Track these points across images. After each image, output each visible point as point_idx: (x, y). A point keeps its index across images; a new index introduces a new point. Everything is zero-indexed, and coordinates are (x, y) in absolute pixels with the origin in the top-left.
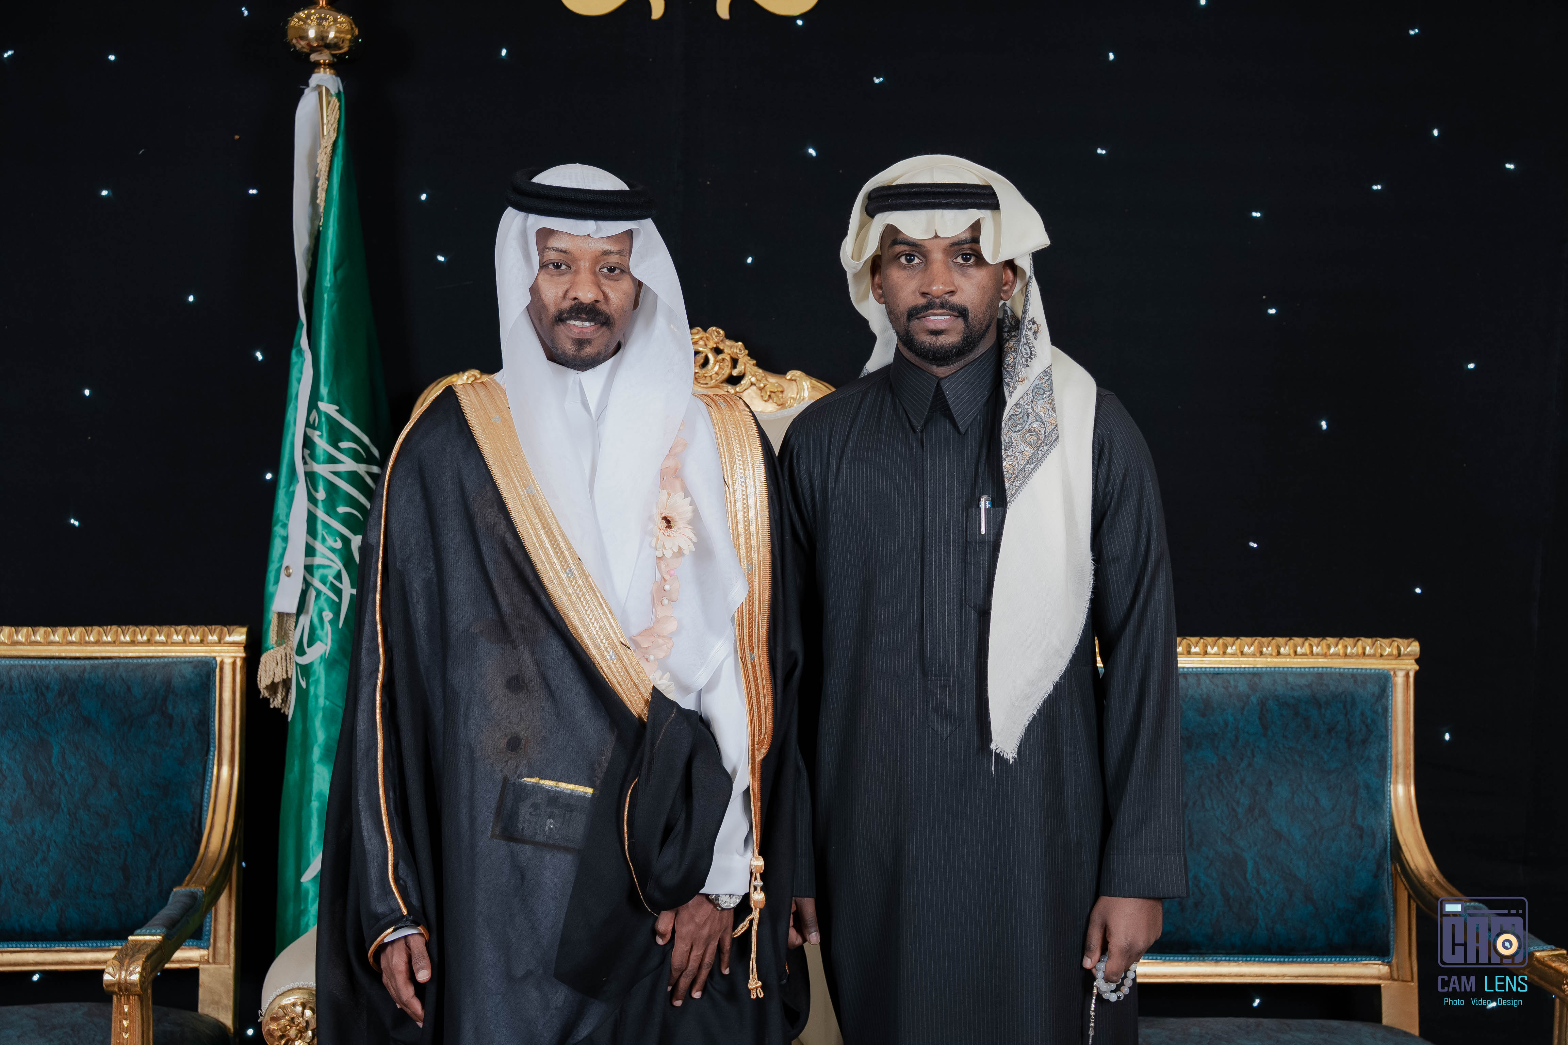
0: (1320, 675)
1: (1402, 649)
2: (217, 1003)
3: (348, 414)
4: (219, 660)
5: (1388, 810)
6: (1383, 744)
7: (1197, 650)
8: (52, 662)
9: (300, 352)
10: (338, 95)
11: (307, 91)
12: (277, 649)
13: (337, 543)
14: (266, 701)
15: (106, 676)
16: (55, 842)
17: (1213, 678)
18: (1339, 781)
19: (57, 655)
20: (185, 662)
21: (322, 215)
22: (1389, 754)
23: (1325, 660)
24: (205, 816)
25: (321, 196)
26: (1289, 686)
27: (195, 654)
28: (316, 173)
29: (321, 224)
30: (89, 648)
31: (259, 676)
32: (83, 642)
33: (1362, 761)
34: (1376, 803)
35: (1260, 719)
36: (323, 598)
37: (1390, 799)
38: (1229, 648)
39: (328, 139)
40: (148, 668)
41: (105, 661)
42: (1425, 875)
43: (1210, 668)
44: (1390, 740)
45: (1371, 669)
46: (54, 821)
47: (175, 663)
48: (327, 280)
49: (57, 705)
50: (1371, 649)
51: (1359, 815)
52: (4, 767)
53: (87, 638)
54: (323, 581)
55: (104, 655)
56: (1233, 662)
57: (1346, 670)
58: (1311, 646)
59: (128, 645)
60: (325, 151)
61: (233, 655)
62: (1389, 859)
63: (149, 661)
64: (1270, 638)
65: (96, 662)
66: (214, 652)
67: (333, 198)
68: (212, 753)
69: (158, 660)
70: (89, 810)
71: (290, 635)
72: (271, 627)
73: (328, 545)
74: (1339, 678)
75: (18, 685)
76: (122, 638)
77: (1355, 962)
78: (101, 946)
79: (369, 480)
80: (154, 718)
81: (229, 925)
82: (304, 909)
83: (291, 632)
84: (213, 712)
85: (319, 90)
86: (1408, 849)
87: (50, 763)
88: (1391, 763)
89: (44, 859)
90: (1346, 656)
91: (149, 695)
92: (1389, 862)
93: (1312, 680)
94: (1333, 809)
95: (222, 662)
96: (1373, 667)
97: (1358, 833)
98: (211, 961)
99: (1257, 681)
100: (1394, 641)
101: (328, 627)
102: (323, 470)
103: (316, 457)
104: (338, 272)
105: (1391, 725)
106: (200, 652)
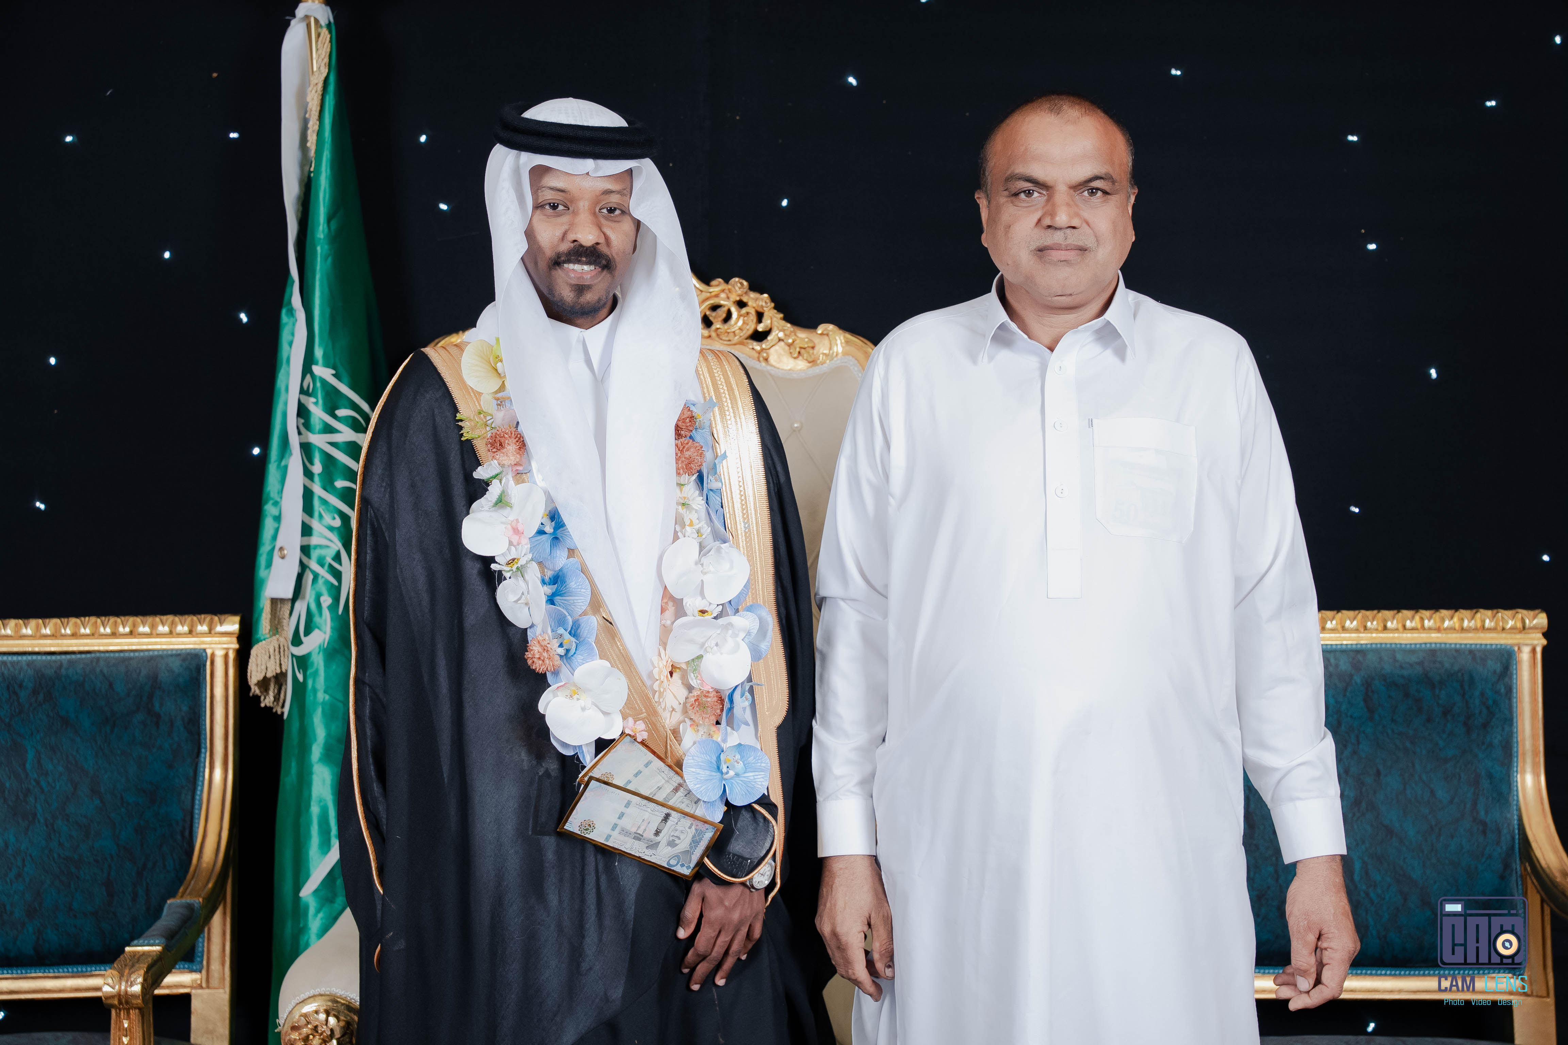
0: (1433, 653)
1: (1527, 621)
2: (211, 1032)
3: (346, 377)
4: (209, 652)
5: (1515, 802)
6: (1507, 728)
8: (24, 658)
9: (291, 312)
10: (328, 24)
11: (293, 22)
12: (269, 639)
13: (336, 521)
15: (85, 672)
16: (31, 856)
18: (1458, 770)
19: (30, 649)
20: (172, 655)
21: (313, 160)
22: (1515, 740)
23: (1439, 635)
24: (197, 825)
25: (312, 138)
26: (1398, 665)
27: (183, 647)
28: (306, 113)
29: (312, 169)
30: (65, 642)
31: (250, 671)
32: (58, 634)
33: (1483, 747)
34: (1500, 794)
35: (1365, 701)
36: (320, 581)
37: (1517, 790)
38: (1329, 622)
39: (318, 74)
40: (132, 662)
41: (83, 656)
42: (1558, 874)
44: (1515, 725)
45: (1491, 645)
46: (29, 833)
47: (161, 657)
48: (321, 229)
49: (31, 705)
50: (1491, 621)
51: (1481, 808)
53: (63, 631)
54: (321, 563)
55: (82, 649)
57: (1463, 646)
58: (1422, 619)
59: (108, 637)
60: (315, 88)
61: (225, 646)
62: (1518, 858)
63: (132, 654)
64: (1375, 612)
65: (73, 656)
66: (203, 643)
67: (325, 141)
68: (203, 755)
69: (142, 654)
70: (68, 820)
71: (285, 624)
72: (263, 615)
73: (325, 524)
74: (1455, 654)
76: (102, 630)
78: (82, 971)
80: (140, 717)
81: (224, 946)
82: (304, 927)
83: (285, 620)
84: (203, 709)
85: (308, 21)
86: (1538, 845)
87: (24, 769)
88: (1517, 749)
89: (19, 875)
90: (1462, 630)
91: (134, 692)
92: (1518, 860)
93: (1424, 658)
94: (1451, 802)
95: (213, 655)
96: (1493, 642)
97: (1481, 828)
98: (204, 985)
99: (1361, 659)
100: (1517, 612)
101: (326, 613)
102: (318, 440)
103: (312, 426)
104: (332, 222)
105: (1517, 707)
106: (188, 644)
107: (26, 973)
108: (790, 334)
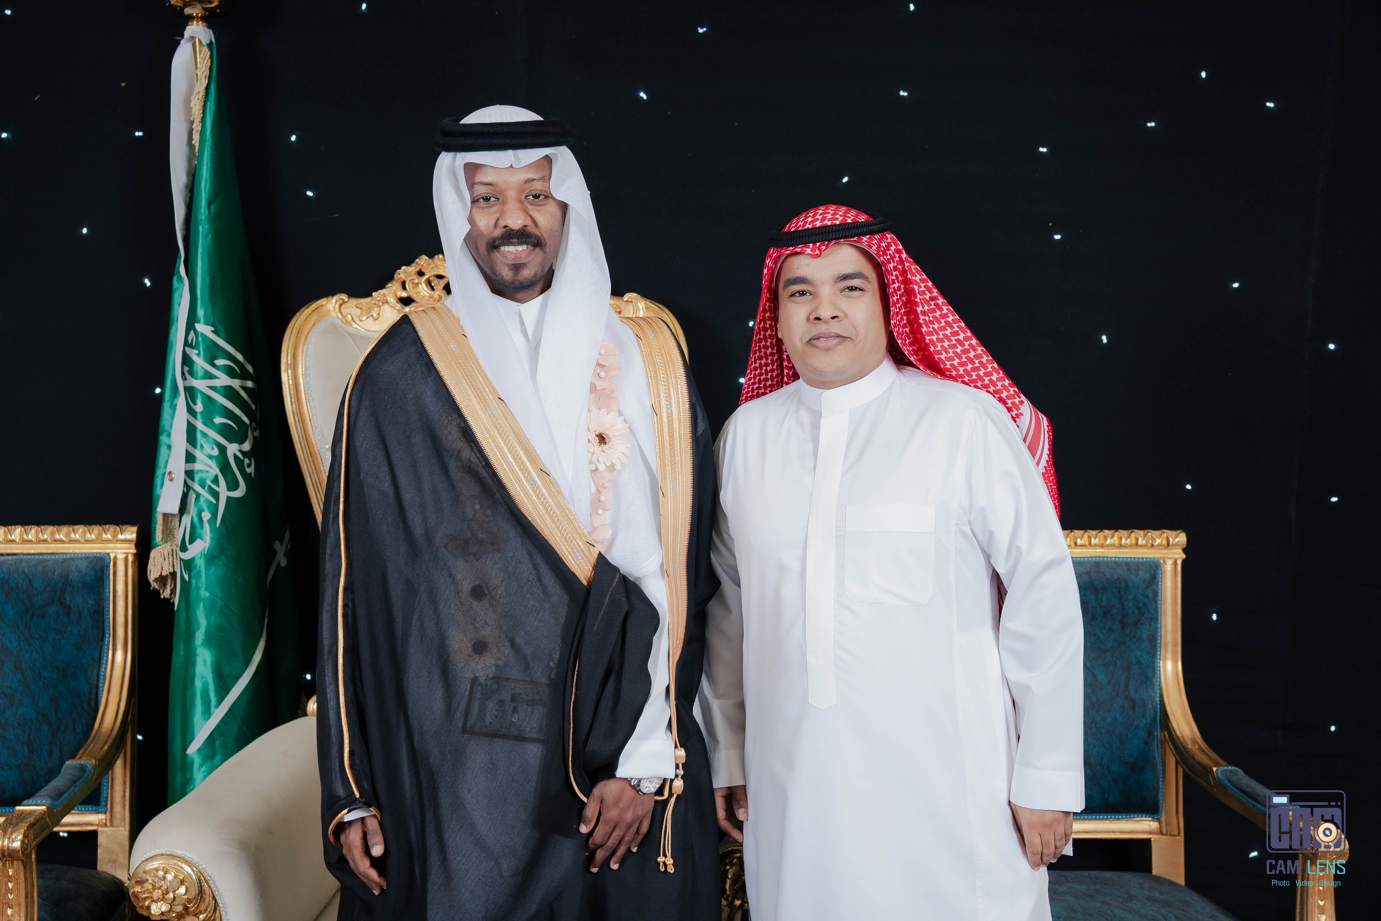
0: (1098, 565)
1: (1171, 540)
3: (223, 333)
4: (112, 556)
5: (1158, 683)
6: (1153, 624)
9: (179, 280)
10: (210, 45)
11: (182, 42)
12: (164, 545)
13: (214, 450)
14: (157, 592)
15: (10, 571)
18: (1114, 659)
20: (81, 558)
21: (197, 154)
22: (1159, 634)
23: (1104, 550)
24: (101, 695)
25: (196, 137)
27: (91, 551)
28: (191, 116)
29: (196, 162)
31: (149, 570)
33: (1135, 640)
34: (1146, 677)
36: (202, 500)
37: (1160, 674)
39: (201, 83)
40: (48, 563)
41: (10, 557)
42: (1189, 742)
44: (1159, 622)
45: (1143, 558)
47: (73, 559)
48: (203, 212)
50: (1143, 539)
51: (1131, 688)
54: (202, 485)
55: (9, 551)
57: (1121, 559)
58: (1091, 539)
59: (29, 542)
60: (198, 96)
61: (125, 551)
62: (1159, 728)
63: (49, 557)
66: (108, 548)
67: (206, 137)
68: (107, 639)
69: (57, 557)
71: (175, 533)
72: (157, 526)
73: (206, 453)
74: (1115, 566)
76: (25, 536)
77: (1128, 819)
79: (243, 394)
80: (54, 608)
81: (124, 792)
82: (190, 778)
83: (176, 531)
84: (107, 602)
85: (193, 41)
86: (1174, 716)
88: (1161, 641)
90: (1120, 546)
91: (49, 588)
92: (1159, 730)
93: (1091, 568)
94: (1109, 684)
95: (115, 558)
96: (1144, 556)
97: (1131, 704)
98: (108, 824)
100: (1163, 532)
101: (207, 527)
102: (200, 384)
103: (195, 374)
104: (212, 206)
105: (1161, 608)
106: (95, 549)
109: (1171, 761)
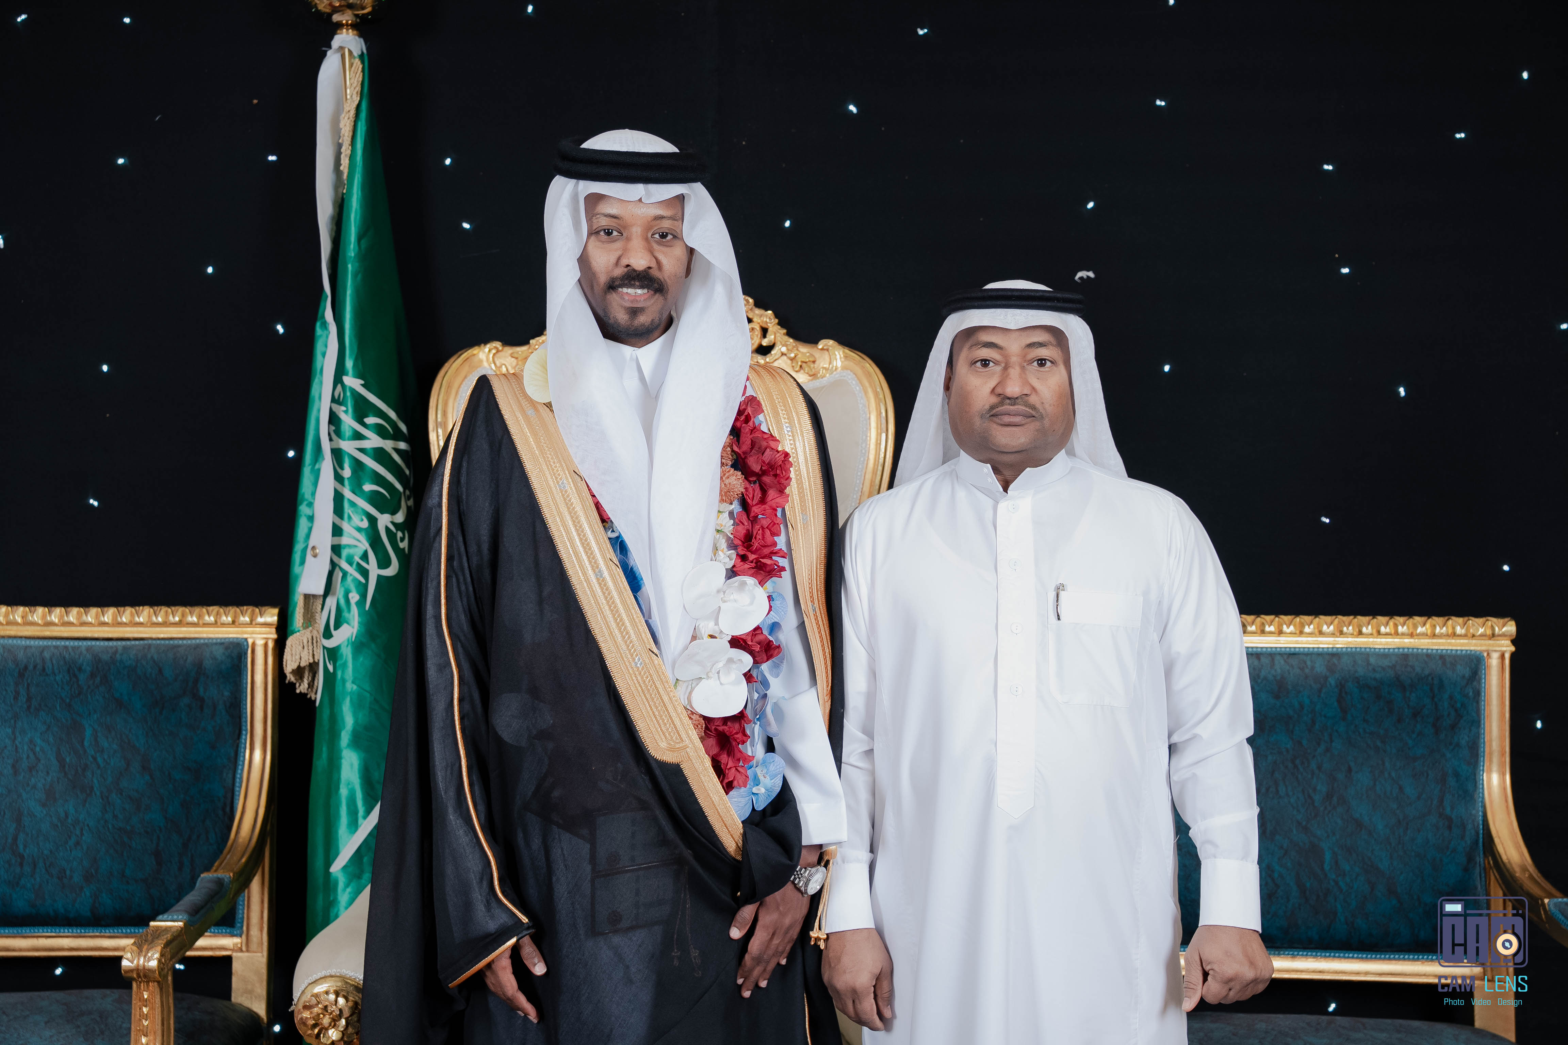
0: (1405, 657)
1: (1497, 629)
2: (251, 992)
3: (374, 389)
4: (250, 641)
5: (1480, 799)
6: (1474, 730)
7: (1272, 629)
8: (85, 643)
9: (325, 327)
10: (361, 56)
11: (329, 53)
12: (303, 632)
13: (363, 522)
14: (293, 686)
15: (137, 658)
16: (88, 825)
17: (1288, 658)
18: (1425, 769)
19: (89, 635)
20: (216, 644)
21: (346, 182)
22: (1482, 741)
23: (1412, 640)
24: (237, 798)
25: (345, 162)
26: (1370, 668)
27: (226, 636)
28: (339, 139)
29: (345, 191)
30: (121, 629)
31: (286, 660)
32: (114, 622)
33: (1451, 747)
34: (1466, 792)
35: (1339, 701)
36: (349, 578)
37: (1483, 788)
38: (1307, 627)
39: (351, 103)
40: (180, 649)
41: (137, 642)
42: (1518, 869)
43: (1286, 648)
44: (1482, 726)
45: (1462, 650)
46: (87, 805)
47: (206, 645)
48: (351, 249)
49: (89, 687)
50: (1462, 628)
51: (1447, 804)
52: (38, 749)
53: (119, 619)
54: (350, 562)
55: (137, 636)
56: (1311, 642)
57: (1434, 651)
58: (1396, 626)
59: (158, 625)
60: (348, 116)
61: (265, 636)
62: (1482, 853)
63: (180, 642)
64: (1352, 617)
65: (128, 643)
66: (245, 633)
67: (356, 164)
68: (244, 737)
69: (189, 642)
70: (121, 794)
71: (318, 618)
72: (296, 608)
73: (355, 525)
74: (1426, 659)
75: (50, 666)
76: (154, 618)
78: (134, 931)
79: (395, 456)
80: (186, 700)
81: (262, 913)
82: (334, 900)
83: (319, 615)
84: (244, 694)
85: (342, 52)
86: (1501, 841)
87: (82, 745)
88: (1484, 749)
89: (77, 844)
90: (1434, 636)
91: (181, 678)
92: (1482, 855)
93: (1396, 662)
94: (1419, 798)
95: (254, 644)
96: (1463, 647)
97: (1447, 823)
98: (244, 949)
99: (1336, 662)
100: (1488, 620)
101: (354, 610)
102: (348, 446)
103: (342, 433)
104: (363, 242)
105: (1484, 710)
106: (231, 634)
107: (85, 932)
108: (793, 349)
109: (1497, 894)
